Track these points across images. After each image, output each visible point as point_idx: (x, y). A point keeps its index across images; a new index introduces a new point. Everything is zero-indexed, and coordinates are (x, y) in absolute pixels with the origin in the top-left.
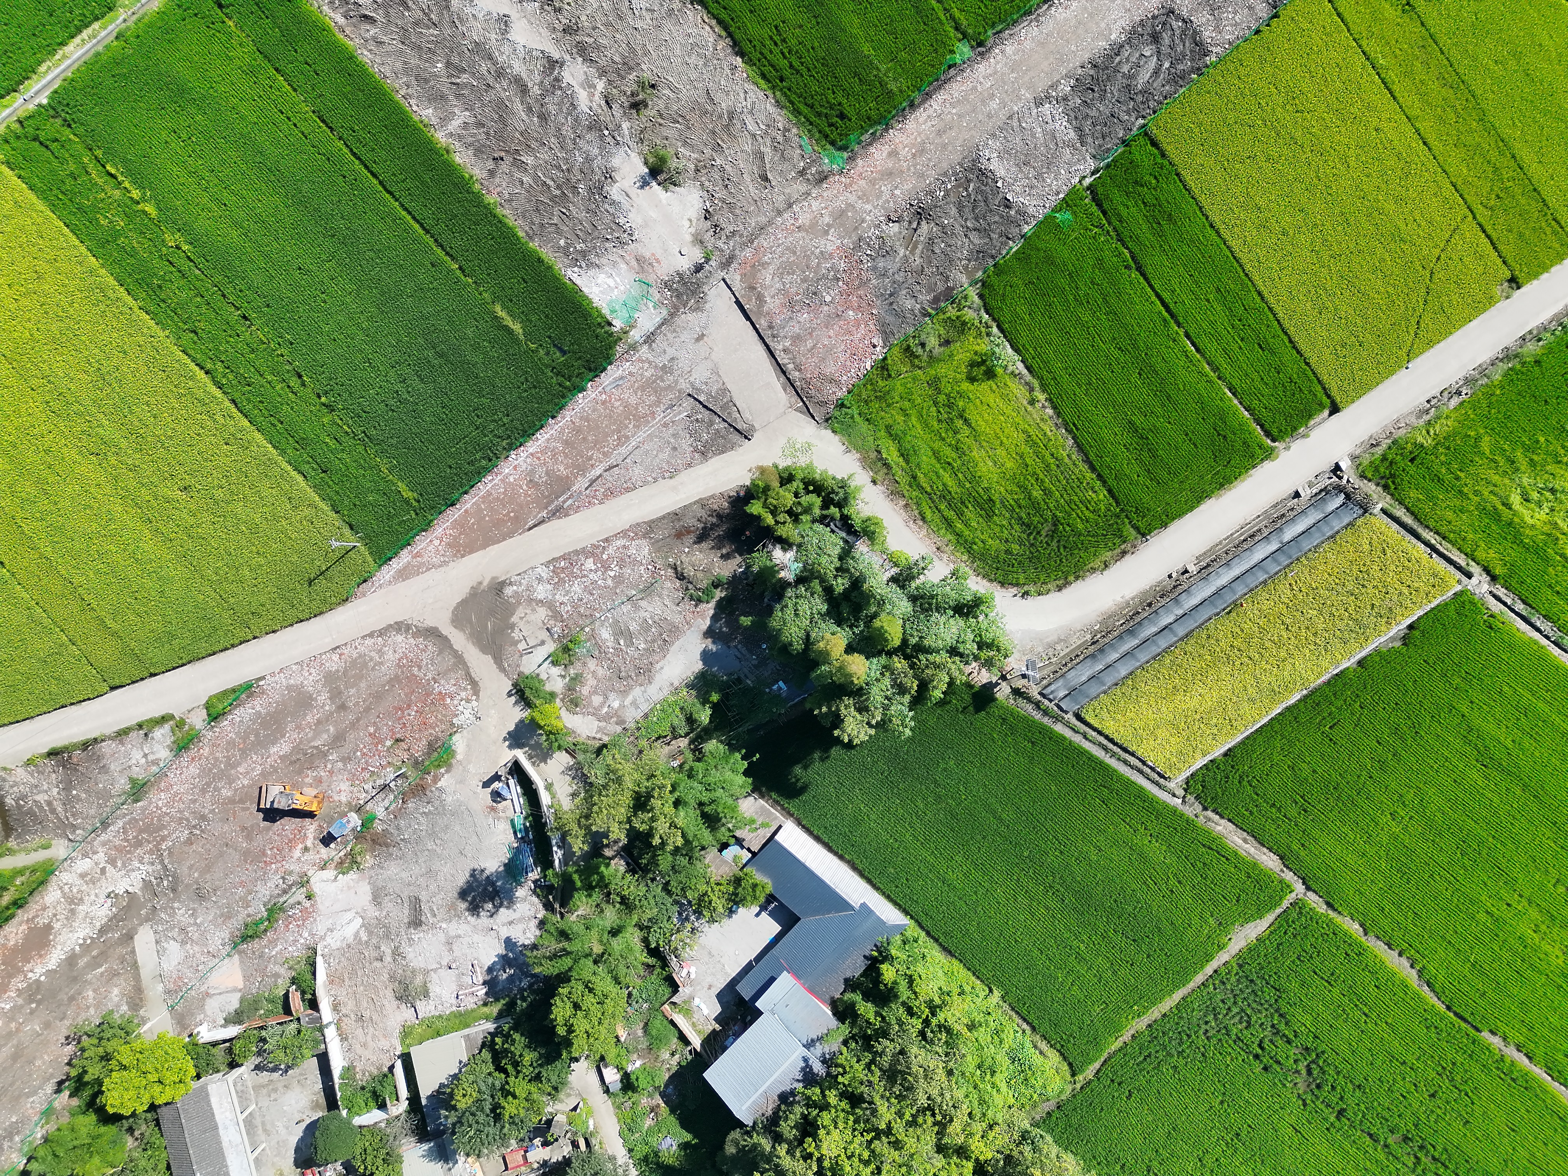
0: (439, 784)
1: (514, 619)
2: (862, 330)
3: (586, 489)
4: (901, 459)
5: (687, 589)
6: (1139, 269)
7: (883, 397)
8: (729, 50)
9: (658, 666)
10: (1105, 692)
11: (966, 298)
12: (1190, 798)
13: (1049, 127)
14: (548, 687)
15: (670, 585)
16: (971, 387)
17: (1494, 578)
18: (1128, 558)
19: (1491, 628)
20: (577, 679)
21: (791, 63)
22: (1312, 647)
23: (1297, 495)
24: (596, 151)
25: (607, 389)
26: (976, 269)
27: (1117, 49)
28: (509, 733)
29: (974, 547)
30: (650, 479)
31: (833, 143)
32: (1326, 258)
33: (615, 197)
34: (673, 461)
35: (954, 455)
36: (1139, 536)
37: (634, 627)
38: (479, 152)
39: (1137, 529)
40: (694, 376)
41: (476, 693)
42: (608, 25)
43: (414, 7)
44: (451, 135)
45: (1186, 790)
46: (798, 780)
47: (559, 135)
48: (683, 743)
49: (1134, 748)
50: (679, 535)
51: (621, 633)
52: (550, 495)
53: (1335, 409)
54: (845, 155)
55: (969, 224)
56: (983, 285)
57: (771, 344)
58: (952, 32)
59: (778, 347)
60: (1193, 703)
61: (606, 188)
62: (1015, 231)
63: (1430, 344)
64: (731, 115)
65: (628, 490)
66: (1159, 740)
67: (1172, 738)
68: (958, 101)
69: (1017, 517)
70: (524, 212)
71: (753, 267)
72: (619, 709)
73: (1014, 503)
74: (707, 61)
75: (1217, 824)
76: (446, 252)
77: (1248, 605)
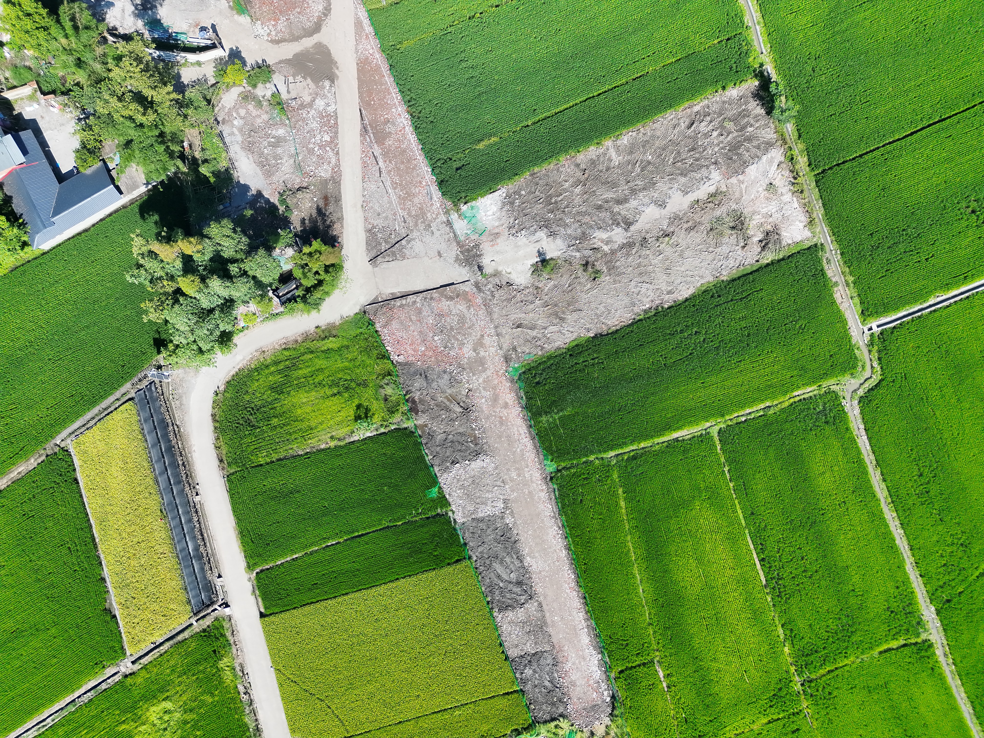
1: (309, 81)
2: (411, 352)
3: (373, 153)
4: (326, 348)
5: (291, 190)
6: (388, 527)
7: (367, 350)
8: (600, 331)
9: (250, 156)
10: (140, 421)
11: (408, 419)
12: (57, 449)
13: (489, 502)
14: (260, 85)
15: (297, 182)
16: (354, 405)
17: (126, 676)
18: (216, 462)
19: (96, 664)
20: (259, 104)
21: (579, 364)
22: (122, 554)
23: (220, 576)
24: (569, 232)
25: (428, 187)
26: (423, 432)
27: (520, 559)
28: (240, 52)
29: (256, 374)
30: (366, 193)
31: (524, 373)
32: (355, 640)
33: (538, 234)
34: (372, 211)
35: (316, 380)
36: (228, 474)
37: (279, 150)
38: (593, 162)
39: (233, 474)
40: (418, 242)
41: (272, 41)
42: (639, 265)
43: (689, 155)
44: (608, 149)
45: (62, 448)
46: (150, 215)
47: (586, 213)
48: (198, 155)
49: (98, 425)
50: (326, 199)
51: (279, 142)
52: (376, 129)
53: (262, 615)
54: (516, 378)
55: (451, 436)
56: (412, 432)
57: (421, 295)
58: (563, 464)
59: (418, 298)
60: (114, 471)
61: (546, 230)
62: (436, 461)
63: (281, 685)
64: (562, 319)
65: (364, 178)
66: (98, 442)
67: (96, 450)
68: (523, 455)
69: (266, 404)
70: (548, 176)
71: (470, 301)
72: (233, 123)
73: (275, 405)
74: (598, 316)
75: (36, 460)
76: (539, 121)
77: (161, 523)
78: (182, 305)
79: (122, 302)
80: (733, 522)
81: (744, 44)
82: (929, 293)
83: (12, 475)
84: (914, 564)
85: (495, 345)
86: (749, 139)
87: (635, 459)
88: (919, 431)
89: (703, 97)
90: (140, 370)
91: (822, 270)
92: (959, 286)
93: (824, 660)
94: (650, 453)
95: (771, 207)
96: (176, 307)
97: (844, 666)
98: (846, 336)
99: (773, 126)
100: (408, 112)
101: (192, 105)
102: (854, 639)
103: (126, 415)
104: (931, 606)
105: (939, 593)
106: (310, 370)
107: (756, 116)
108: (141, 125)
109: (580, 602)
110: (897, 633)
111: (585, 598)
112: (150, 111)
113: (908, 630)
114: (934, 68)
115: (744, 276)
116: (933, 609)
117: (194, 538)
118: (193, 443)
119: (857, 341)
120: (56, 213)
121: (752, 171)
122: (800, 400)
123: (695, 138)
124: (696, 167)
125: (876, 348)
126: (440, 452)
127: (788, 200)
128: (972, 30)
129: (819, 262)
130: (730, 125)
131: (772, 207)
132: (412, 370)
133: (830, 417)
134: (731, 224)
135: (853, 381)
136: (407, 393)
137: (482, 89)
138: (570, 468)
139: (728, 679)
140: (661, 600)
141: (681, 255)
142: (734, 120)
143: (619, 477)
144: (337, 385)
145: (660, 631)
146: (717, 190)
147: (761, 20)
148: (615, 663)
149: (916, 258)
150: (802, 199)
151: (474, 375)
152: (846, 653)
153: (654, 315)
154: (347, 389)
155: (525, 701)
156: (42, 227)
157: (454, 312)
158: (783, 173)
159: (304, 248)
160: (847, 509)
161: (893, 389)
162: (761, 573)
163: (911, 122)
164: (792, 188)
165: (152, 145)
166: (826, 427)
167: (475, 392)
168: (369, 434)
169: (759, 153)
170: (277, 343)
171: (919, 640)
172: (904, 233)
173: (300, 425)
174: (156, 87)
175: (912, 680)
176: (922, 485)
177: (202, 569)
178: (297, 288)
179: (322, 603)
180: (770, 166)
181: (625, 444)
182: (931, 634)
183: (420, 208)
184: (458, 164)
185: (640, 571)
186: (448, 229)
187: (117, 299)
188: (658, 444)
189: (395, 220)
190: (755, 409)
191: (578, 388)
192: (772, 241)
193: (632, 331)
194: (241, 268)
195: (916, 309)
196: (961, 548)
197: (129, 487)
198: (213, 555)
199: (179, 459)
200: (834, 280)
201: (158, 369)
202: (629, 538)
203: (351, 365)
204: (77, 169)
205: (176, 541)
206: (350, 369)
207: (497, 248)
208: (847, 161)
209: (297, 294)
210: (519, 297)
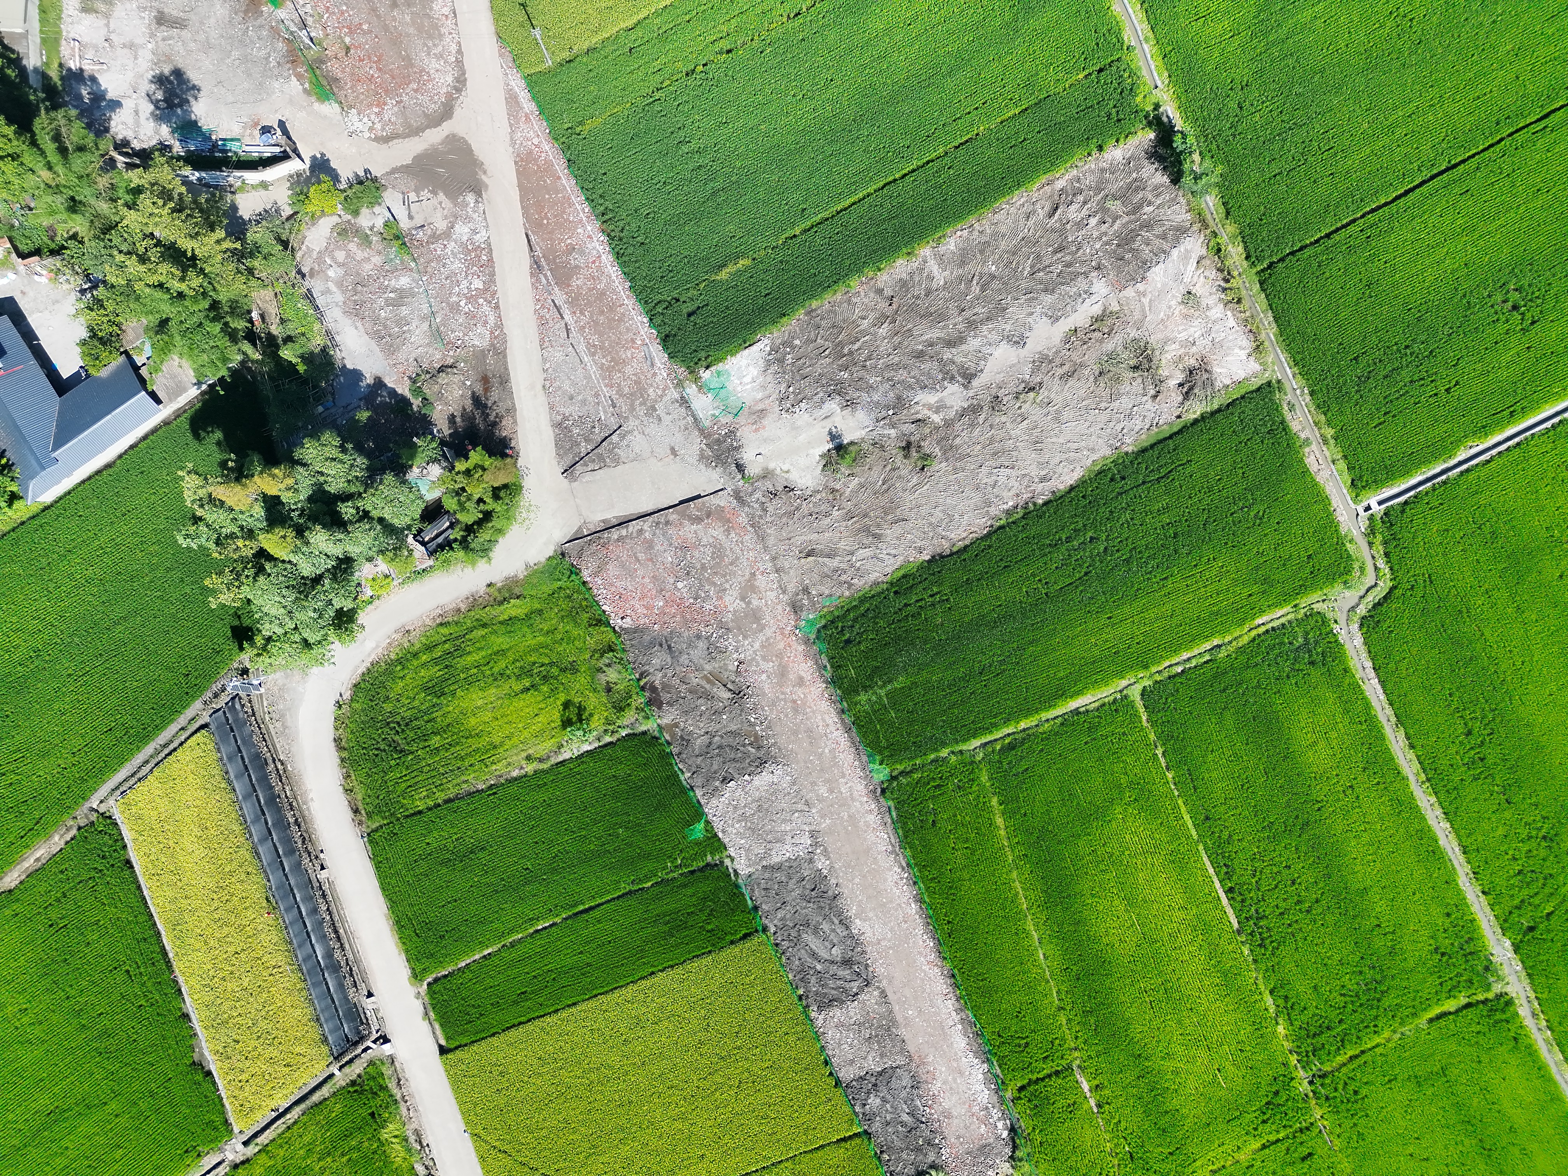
0: (293, 78)
1: (441, 196)
2: (641, 610)
3: (553, 301)
4: (506, 617)
5: (428, 372)
6: (630, 892)
7: (572, 615)
8: (939, 551)
9: (359, 324)
10: (221, 759)
11: (647, 718)
12: (94, 817)
13: (788, 838)
14: (364, 211)
15: (436, 357)
16: (559, 703)
17: (236, 1166)
18: (349, 814)
19: (186, 1151)
20: (366, 240)
21: (910, 605)
22: (211, 973)
23: (370, 995)
24: (876, 398)
25: (645, 348)
26: (673, 735)
27: (845, 923)
28: (328, 160)
29: (399, 668)
30: (548, 365)
31: (824, 627)
32: (593, 1077)
33: (826, 406)
34: (559, 393)
35: (496, 670)
36: (369, 830)
37: (404, 311)
38: (904, 285)
39: (376, 830)
40: (638, 436)
41: (377, 139)
42: (992, 441)
43: (1055, 258)
44: (925, 262)
45: (102, 814)
46: (208, 433)
47: (899, 366)
48: (275, 330)
49: (155, 773)
50: (485, 380)
52: (555, 263)
53: (443, 1050)
54: (812, 636)
55: (717, 738)
56: (655, 737)
57: (650, 519)
58: (900, 767)
59: (646, 525)
60: (187, 842)
61: (838, 399)
62: (698, 781)
63: (482, 1159)
64: (877, 537)
65: (542, 341)
66: (158, 800)
67: (156, 813)
68: (835, 757)
69: (419, 715)
70: (835, 313)
71: (728, 521)
72: (327, 275)
73: (434, 715)
74: (934, 526)
75: (62, 836)
76: (812, 227)
77: (270, 919)
78: (269, 575)
79: (176, 575)
80: (1178, 834)
81: (1126, 75)
82: (1457, 444)
83: (26, 864)
84: (1472, 875)
85: (775, 587)
86: (1148, 225)
87: (1013, 748)
88: (1461, 663)
89: (1068, 165)
90: (213, 680)
91: (1283, 422)
92: (1502, 429)
93: (1342, 1041)
94: (1036, 737)
95: (1192, 329)
96: (261, 578)
97: (1374, 1047)
98: (1330, 523)
99: (1183, 201)
100: (603, 231)
101: (259, 252)
102: (1386, 1002)
103: (198, 752)
104: (1504, 939)
105: (1515, 917)
106: (484, 653)
107: (1156, 188)
108: (181, 295)
109: (945, 983)
110: (1454, 987)
111: (953, 976)
112: (191, 273)
113: (1470, 981)
114: (1432, 86)
115: (1160, 442)
116: (1508, 944)
117: (323, 938)
118: (309, 787)
119: (1349, 529)
120: (58, 445)
121: (1158, 274)
122: (1267, 631)
123: (1062, 232)
124: (1068, 277)
125: (1379, 538)
126: (703, 765)
127: (1219, 315)
128: (1488, 22)
129: (1277, 410)
130: (1115, 206)
131: (1195, 330)
132: (647, 638)
133: (1317, 654)
134: (1132, 363)
135: (1347, 593)
136: (642, 675)
137: (717, 185)
138: (911, 772)
139: (1192, 1084)
140: (1075, 968)
141: (1057, 419)
142: (1122, 196)
143: (990, 779)
144: (529, 673)
145: (1078, 1019)
146: (1104, 311)
147: (1150, 35)
148: (1010, 1076)
149: (1430, 390)
150: (1241, 312)
151: (745, 637)
152: (1375, 1026)
153: (1023, 518)
154: (545, 678)
155: (872, 1149)
156: (38, 469)
157: (704, 541)
158: (1207, 273)
159: (457, 464)
160: (1358, 797)
161: (1413, 600)
162: (1230, 911)
163: (1404, 175)
164: (1223, 296)
165: (201, 323)
166: (1312, 670)
167: (750, 665)
168: (586, 747)
169: (1166, 246)
170: (428, 616)
171: (1490, 995)
172: (1408, 351)
173: (475, 744)
174: (197, 234)
175: (1485, 1059)
176: (1472, 748)
177: (341, 986)
178: (452, 526)
179: (536, 1022)
180: (1185, 265)
181: (995, 726)
182: (1508, 984)
183: (636, 382)
184: (690, 307)
185: (1036, 925)
186: (683, 410)
187: (168, 570)
188: (1048, 720)
189: (598, 403)
190: (1196, 652)
191: (912, 644)
192: (1200, 383)
193: (990, 547)
194: (358, 508)
195: (1438, 470)
196: (1544, 844)
197: (212, 867)
198: (357, 961)
199: (289, 815)
200: (1303, 436)
201: (242, 675)
202: (1014, 874)
203: (548, 640)
204: (86, 371)
205: (296, 945)
206: (547, 647)
207: (764, 433)
208: (1306, 246)
209: (452, 537)
210: (805, 508)
